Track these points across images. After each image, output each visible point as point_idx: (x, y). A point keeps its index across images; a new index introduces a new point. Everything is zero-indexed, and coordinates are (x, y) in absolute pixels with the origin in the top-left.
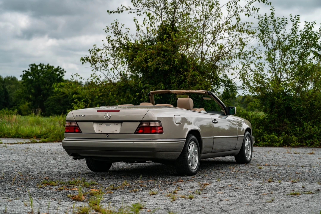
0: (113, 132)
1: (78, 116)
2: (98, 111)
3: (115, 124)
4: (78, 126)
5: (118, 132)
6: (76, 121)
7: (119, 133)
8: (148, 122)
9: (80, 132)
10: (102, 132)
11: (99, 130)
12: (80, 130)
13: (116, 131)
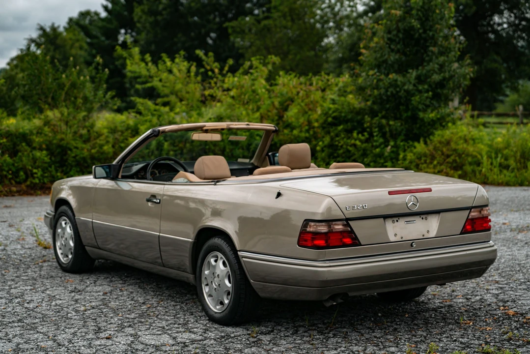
0: (423, 236)
1: (352, 208)
2: (390, 193)
3: (423, 218)
4: (352, 231)
5: (433, 234)
6: (347, 221)
7: (434, 236)
8: (479, 209)
9: (356, 242)
10: (402, 238)
11: (396, 235)
12: (356, 238)
13: (428, 232)
